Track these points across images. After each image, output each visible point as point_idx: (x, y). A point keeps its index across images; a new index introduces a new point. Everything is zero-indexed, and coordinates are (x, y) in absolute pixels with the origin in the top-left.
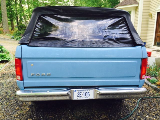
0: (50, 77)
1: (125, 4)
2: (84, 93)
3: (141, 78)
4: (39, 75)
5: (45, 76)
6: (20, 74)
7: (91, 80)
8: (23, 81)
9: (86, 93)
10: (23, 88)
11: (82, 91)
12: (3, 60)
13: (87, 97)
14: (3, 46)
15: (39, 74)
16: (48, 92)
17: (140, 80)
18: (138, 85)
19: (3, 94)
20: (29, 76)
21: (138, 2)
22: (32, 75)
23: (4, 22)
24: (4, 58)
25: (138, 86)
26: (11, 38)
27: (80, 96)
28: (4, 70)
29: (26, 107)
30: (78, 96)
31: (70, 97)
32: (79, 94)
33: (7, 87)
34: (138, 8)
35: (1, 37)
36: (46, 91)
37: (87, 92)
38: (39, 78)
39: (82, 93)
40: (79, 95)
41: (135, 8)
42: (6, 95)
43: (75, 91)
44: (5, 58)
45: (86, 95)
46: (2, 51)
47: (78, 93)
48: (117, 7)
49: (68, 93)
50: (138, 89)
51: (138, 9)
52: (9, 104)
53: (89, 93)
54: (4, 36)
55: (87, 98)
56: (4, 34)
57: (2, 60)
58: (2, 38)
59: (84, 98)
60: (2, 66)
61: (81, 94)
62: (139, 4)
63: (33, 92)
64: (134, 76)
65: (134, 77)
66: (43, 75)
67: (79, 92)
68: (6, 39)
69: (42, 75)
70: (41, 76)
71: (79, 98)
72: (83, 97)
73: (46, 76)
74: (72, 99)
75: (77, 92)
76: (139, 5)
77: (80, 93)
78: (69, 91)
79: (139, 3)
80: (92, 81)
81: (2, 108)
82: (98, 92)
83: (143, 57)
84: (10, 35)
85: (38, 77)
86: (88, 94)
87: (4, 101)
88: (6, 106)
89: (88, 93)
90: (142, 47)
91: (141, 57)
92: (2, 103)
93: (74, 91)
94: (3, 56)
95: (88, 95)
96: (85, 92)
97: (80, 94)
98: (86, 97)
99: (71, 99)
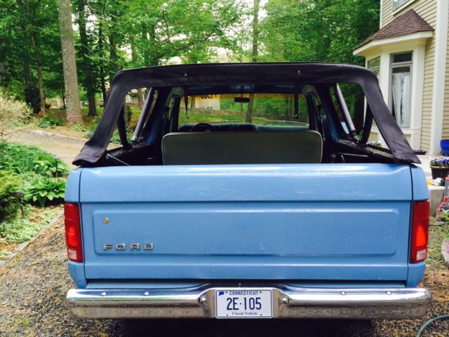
0: (153, 252)
1: (394, 31)
2: (245, 299)
3: (412, 260)
4: (124, 248)
5: (139, 250)
6: (75, 244)
7: (265, 263)
8: (82, 264)
9: (252, 300)
10: (85, 282)
11: (240, 293)
12: (57, 197)
13: (255, 310)
14: (62, 160)
15: (124, 244)
16: (147, 293)
17: (411, 265)
18: (405, 279)
19: (46, 292)
20: (100, 250)
21: (431, 25)
22: (105, 247)
23: (68, 95)
24: (59, 192)
25: (404, 283)
26: (84, 137)
27: (234, 309)
28: (58, 226)
29: (100, 330)
30: (228, 309)
31: (207, 311)
32: (232, 303)
33: (58, 271)
34: (433, 41)
35: (61, 136)
36: (142, 292)
37: (255, 297)
38: (122, 255)
39: (241, 298)
40: (231, 306)
41: (425, 43)
42: (53, 294)
43: (221, 293)
44: (63, 192)
45: (252, 307)
46: (59, 172)
47: (230, 300)
48: (370, 41)
49: (199, 299)
50: (405, 292)
51: (432, 46)
52: (58, 321)
53: (258, 301)
54: (67, 132)
55: (256, 314)
56: (69, 127)
57: (54, 198)
58: (64, 136)
59: (245, 315)
60: (52, 214)
61: (236, 301)
62: (436, 32)
63: (108, 293)
64: (391, 252)
65: (393, 254)
66: (135, 247)
67: (232, 297)
68: (72, 139)
69: (132, 247)
70: (128, 251)
71: (231, 314)
72: (242, 312)
73: (142, 251)
74: (213, 316)
75: (226, 296)
76: (434, 34)
77: (234, 299)
78: (203, 295)
79: (434, 28)
80: (268, 265)
81: (39, 331)
82: (285, 299)
83: (415, 198)
84: (84, 129)
85: (121, 253)
86: (257, 303)
87: (48, 311)
88: (50, 327)
89: (256, 301)
90: (413, 170)
91: (411, 199)
92: (40, 318)
93: (218, 293)
94: (57, 188)
95: (258, 306)
96: (248, 297)
97: (234, 304)
98: (251, 311)
99: (210, 315)
